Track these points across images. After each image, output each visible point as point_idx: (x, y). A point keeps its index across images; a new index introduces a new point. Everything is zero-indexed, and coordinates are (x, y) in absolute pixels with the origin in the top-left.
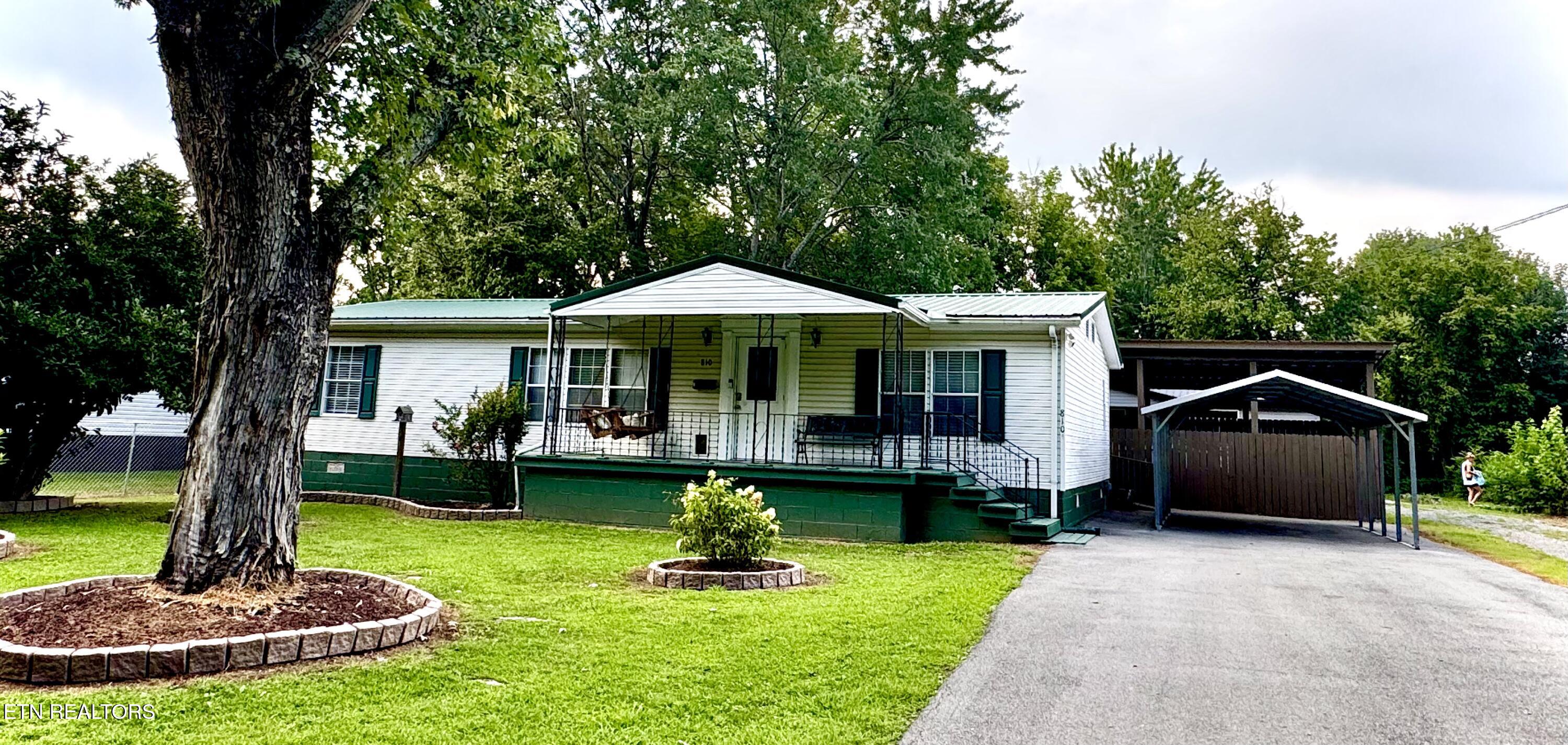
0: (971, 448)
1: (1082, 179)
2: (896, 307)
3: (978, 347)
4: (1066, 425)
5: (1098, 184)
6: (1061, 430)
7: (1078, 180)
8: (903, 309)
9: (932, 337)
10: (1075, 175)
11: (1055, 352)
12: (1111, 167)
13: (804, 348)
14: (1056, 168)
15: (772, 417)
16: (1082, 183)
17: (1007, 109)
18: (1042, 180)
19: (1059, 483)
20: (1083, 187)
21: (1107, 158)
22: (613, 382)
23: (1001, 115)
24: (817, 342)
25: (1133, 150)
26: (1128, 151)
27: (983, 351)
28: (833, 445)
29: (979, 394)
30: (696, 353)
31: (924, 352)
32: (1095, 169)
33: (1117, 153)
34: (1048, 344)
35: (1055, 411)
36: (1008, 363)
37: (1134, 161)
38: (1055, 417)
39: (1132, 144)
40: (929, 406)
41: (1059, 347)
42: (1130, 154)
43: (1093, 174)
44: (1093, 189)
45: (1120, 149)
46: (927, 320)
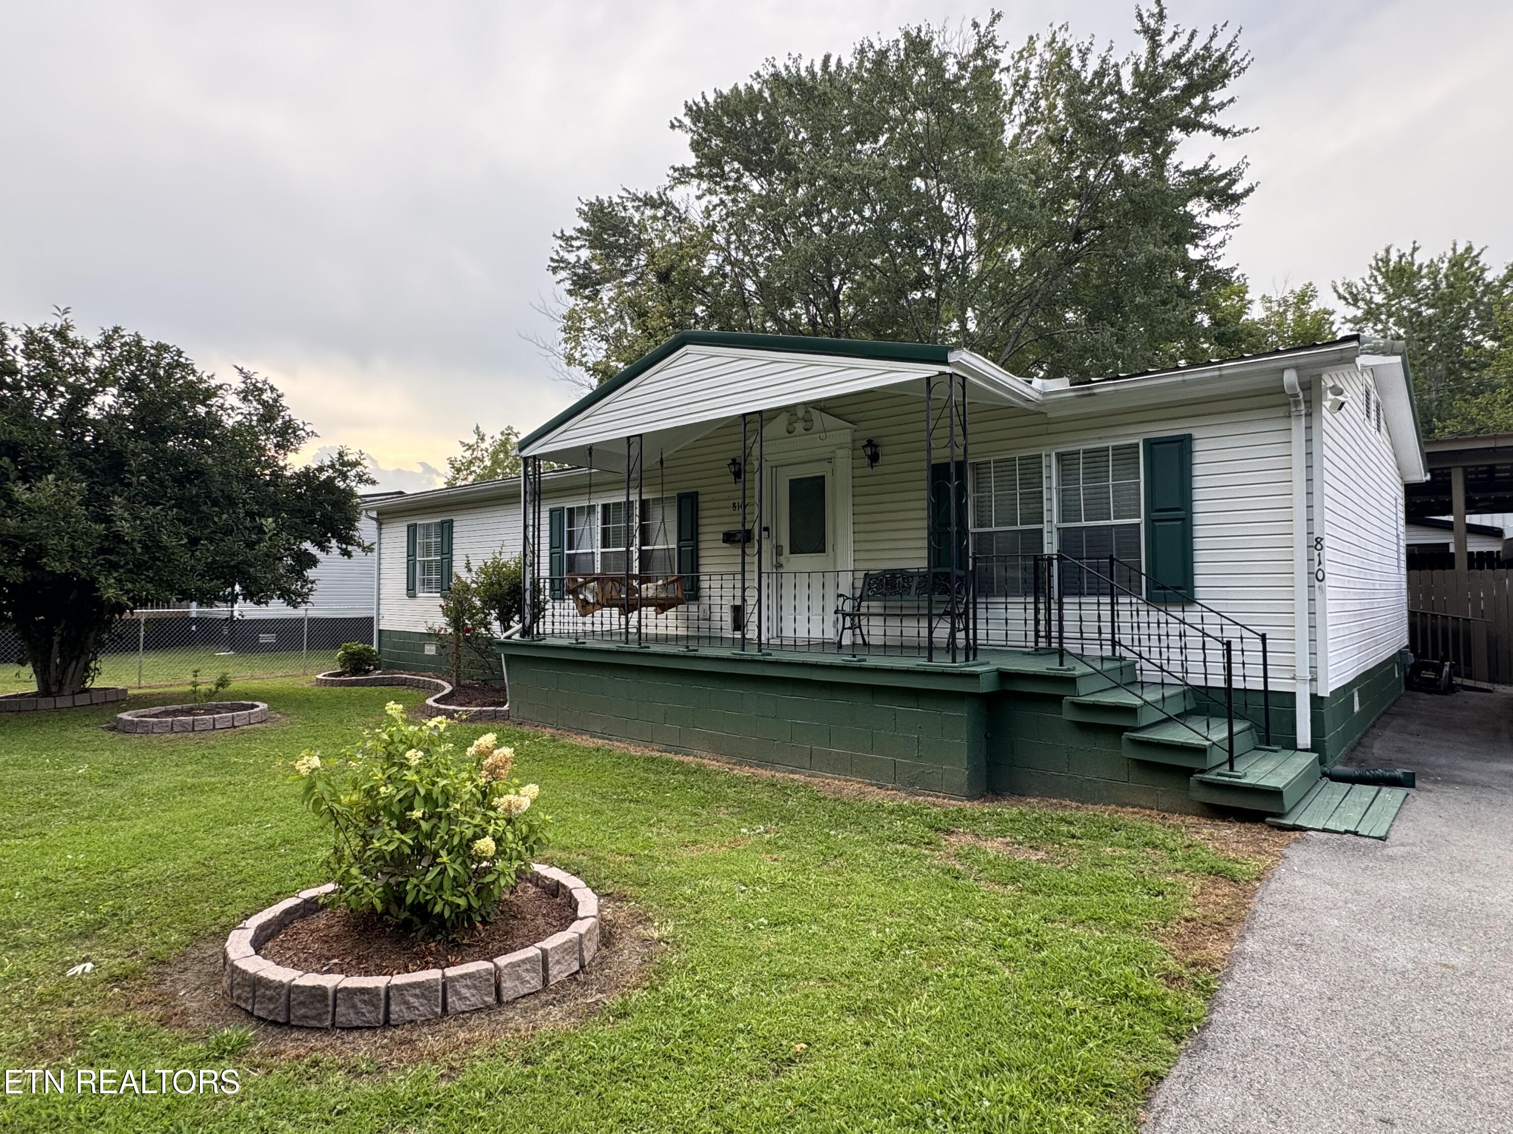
0: (1124, 614)
1: (1347, 296)
2: (945, 362)
3: (1136, 437)
4: (1328, 567)
5: (1368, 296)
6: (1317, 576)
7: (1340, 297)
8: (957, 364)
9: (1052, 428)
10: (1336, 291)
11: (1298, 428)
12: (1386, 276)
13: (858, 472)
14: (1311, 284)
15: (764, 576)
16: (1345, 299)
17: (1236, 199)
18: (1291, 300)
19: (1313, 680)
20: (1348, 303)
21: (1380, 264)
22: (644, 542)
23: (1229, 208)
24: (874, 458)
25: (1415, 250)
26: (1408, 251)
27: (1145, 440)
28: (902, 616)
29: (1141, 520)
30: (725, 495)
31: (1040, 456)
32: (1363, 279)
33: (1394, 257)
34: (1281, 412)
35: (1301, 541)
36: (1198, 458)
37: (1417, 263)
38: (1301, 553)
39: (1414, 242)
40: (1051, 546)
41: (1309, 415)
42: (1412, 255)
43: (1360, 285)
44: (1361, 304)
45: (1399, 250)
46: (1036, 395)
